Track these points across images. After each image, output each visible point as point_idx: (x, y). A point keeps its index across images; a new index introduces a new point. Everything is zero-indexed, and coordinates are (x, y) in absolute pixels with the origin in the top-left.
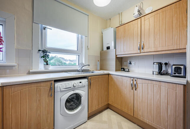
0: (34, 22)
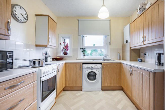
0: (79, 35)
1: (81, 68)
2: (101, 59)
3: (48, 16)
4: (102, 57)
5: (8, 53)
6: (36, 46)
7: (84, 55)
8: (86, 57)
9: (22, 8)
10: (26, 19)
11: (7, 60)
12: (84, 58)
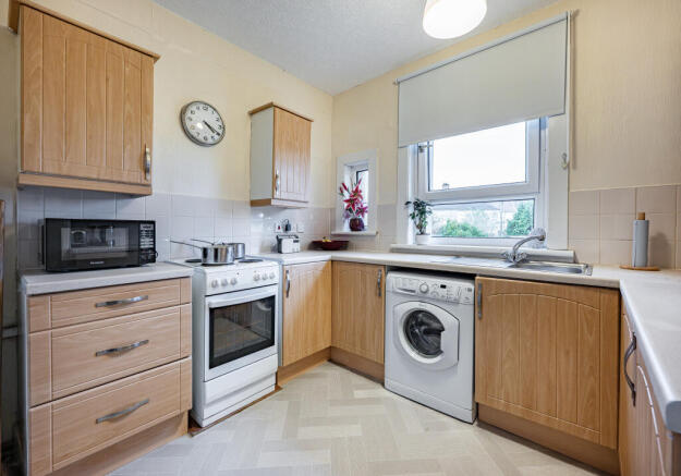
0: (400, 145)
1: (380, 288)
2: (504, 257)
3: (271, 105)
4: (507, 246)
5: (142, 226)
6: (254, 203)
7: (422, 233)
8: (430, 241)
9: (207, 105)
10: (218, 134)
11: (139, 242)
12: (420, 247)
